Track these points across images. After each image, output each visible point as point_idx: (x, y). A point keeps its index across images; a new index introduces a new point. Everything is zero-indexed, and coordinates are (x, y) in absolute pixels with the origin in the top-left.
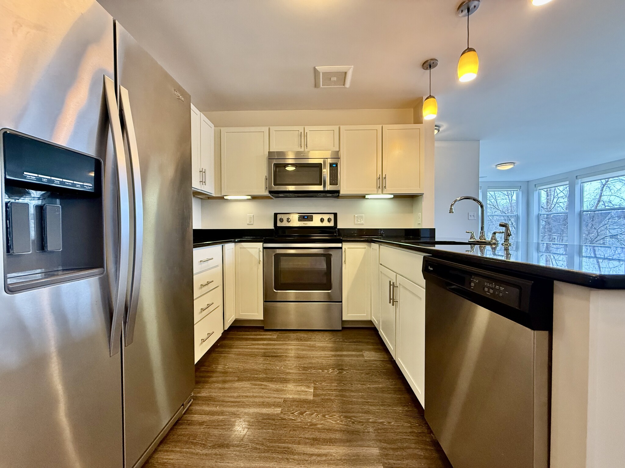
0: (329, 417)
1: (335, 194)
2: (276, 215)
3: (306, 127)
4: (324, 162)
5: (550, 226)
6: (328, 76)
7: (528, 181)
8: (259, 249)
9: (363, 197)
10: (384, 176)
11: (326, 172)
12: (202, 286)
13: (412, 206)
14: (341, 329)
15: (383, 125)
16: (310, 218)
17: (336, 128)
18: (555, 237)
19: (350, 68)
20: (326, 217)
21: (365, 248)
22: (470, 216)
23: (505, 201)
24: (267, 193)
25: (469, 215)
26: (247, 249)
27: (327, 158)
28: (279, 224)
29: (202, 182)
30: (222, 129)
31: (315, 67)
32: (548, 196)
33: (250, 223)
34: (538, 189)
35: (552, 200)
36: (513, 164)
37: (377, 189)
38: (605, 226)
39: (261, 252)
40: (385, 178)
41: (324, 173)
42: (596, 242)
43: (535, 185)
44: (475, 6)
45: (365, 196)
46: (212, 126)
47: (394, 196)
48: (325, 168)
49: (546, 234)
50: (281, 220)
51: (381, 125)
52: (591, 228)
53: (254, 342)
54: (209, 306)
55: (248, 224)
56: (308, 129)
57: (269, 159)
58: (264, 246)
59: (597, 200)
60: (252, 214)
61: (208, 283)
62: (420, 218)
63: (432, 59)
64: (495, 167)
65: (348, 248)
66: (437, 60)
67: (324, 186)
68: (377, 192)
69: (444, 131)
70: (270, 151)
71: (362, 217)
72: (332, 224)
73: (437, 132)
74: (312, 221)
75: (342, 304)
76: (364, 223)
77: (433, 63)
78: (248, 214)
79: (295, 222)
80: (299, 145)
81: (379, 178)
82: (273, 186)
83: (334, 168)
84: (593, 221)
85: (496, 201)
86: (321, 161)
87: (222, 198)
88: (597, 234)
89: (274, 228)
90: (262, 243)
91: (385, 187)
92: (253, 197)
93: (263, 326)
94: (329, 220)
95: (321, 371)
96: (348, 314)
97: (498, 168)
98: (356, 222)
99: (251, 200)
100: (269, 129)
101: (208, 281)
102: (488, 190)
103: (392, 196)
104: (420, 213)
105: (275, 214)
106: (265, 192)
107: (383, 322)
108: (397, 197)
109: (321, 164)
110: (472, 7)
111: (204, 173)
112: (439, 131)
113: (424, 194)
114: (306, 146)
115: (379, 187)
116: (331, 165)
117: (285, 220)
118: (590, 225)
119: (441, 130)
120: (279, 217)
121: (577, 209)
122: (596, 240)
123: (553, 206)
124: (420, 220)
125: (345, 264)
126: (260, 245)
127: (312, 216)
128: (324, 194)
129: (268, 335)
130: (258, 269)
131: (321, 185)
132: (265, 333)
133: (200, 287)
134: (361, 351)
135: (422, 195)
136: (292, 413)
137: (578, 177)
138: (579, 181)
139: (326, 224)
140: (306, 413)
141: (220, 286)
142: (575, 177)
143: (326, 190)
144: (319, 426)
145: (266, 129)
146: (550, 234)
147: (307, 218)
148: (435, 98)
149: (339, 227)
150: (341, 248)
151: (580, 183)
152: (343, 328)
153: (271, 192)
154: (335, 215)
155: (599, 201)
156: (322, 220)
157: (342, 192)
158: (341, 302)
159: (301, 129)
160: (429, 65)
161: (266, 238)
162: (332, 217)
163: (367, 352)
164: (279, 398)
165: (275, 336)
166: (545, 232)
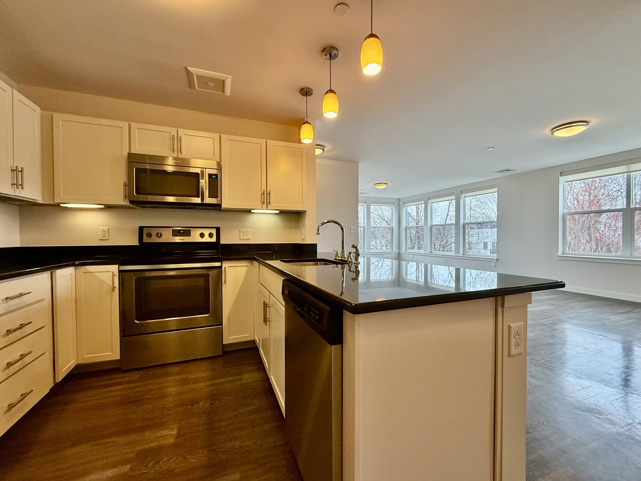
0: (190, 457)
1: (217, 207)
2: (141, 229)
3: (179, 130)
4: (202, 172)
5: (419, 234)
6: (204, 80)
7: (399, 199)
8: (113, 272)
9: (249, 211)
10: (268, 192)
11: (204, 183)
12: (8, 332)
13: (298, 222)
14: (221, 354)
15: (267, 140)
16: (186, 232)
17: (216, 136)
18: (422, 243)
19: (228, 77)
20: (206, 232)
21: (248, 266)
22: (351, 230)
23: (389, 212)
24: (127, 203)
25: (351, 228)
26: (94, 273)
27: (205, 168)
28: (146, 240)
29: (16, 184)
30: (55, 115)
31: (186, 67)
32: (417, 210)
33: (103, 238)
34: (406, 206)
35: (420, 213)
36: (386, 184)
37: (261, 204)
38: (451, 235)
39: (117, 277)
40: (269, 193)
41: (202, 184)
42: (446, 247)
43: (404, 202)
44: (335, 54)
45: (251, 211)
46: (38, 109)
47: (280, 211)
48: (203, 178)
49: (416, 241)
50: (149, 235)
51: (265, 140)
52: (443, 236)
53: (105, 390)
54: (22, 357)
55: (100, 240)
56: (182, 132)
57: (129, 162)
58: (120, 269)
59: (446, 214)
60: (106, 227)
61: (22, 326)
62: (304, 234)
63: (308, 88)
64: (374, 185)
65: (228, 267)
66: (312, 90)
67: (203, 199)
68: (262, 208)
69: (328, 151)
70: (131, 152)
71: (248, 232)
72: (214, 239)
73: (322, 151)
74: (190, 236)
75: (222, 326)
76: (250, 238)
77: (309, 92)
78: (102, 227)
79: (168, 237)
80: (171, 149)
81: (264, 193)
82: (135, 194)
83: (214, 180)
84: (444, 230)
85: (382, 212)
86: (198, 171)
87: (58, 205)
88: (446, 241)
89: (139, 244)
90: (117, 266)
91: (270, 202)
92: (107, 206)
93: (120, 366)
94: (211, 235)
95: (190, 407)
96: (229, 337)
97: (375, 187)
98: (242, 237)
99: (104, 209)
100: (130, 126)
101: (21, 323)
102: (371, 204)
103: (278, 212)
104: (304, 229)
105: (140, 227)
106: (124, 201)
107: (263, 340)
108: (283, 213)
109: (198, 173)
110: (333, 54)
111: (20, 173)
112: (324, 150)
113: (307, 211)
114: (179, 151)
115: (264, 202)
116: (210, 176)
117: (154, 235)
118: (442, 234)
119: (325, 149)
120: (145, 231)
121: (429, 224)
122: (446, 246)
123: (421, 217)
124: (304, 235)
125: (225, 284)
126: (114, 268)
127: (190, 230)
128: (203, 207)
129: (127, 377)
130: (112, 297)
131: (199, 197)
132: (124, 375)
133: (6, 333)
134: (240, 374)
135: (305, 212)
136: (146, 466)
137: (429, 198)
138: (430, 201)
139: (207, 239)
140: (162, 461)
141: (47, 327)
142: (427, 198)
143: (205, 202)
144: (177, 471)
145: (125, 125)
146: (419, 241)
147: (184, 233)
148: (310, 124)
149: (223, 242)
150: (221, 267)
151: (430, 203)
152: (223, 352)
153: (131, 202)
154: (218, 230)
155: (447, 215)
156: (202, 235)
157: (224, 206)
158: (222, 325)
159: (173, 131)
160: (306, 92)
161: (124, 258)
162: (214, 232)
163: (246, 375)
164: (131, 453)
165: (135, 376)
166: (415, 240)
